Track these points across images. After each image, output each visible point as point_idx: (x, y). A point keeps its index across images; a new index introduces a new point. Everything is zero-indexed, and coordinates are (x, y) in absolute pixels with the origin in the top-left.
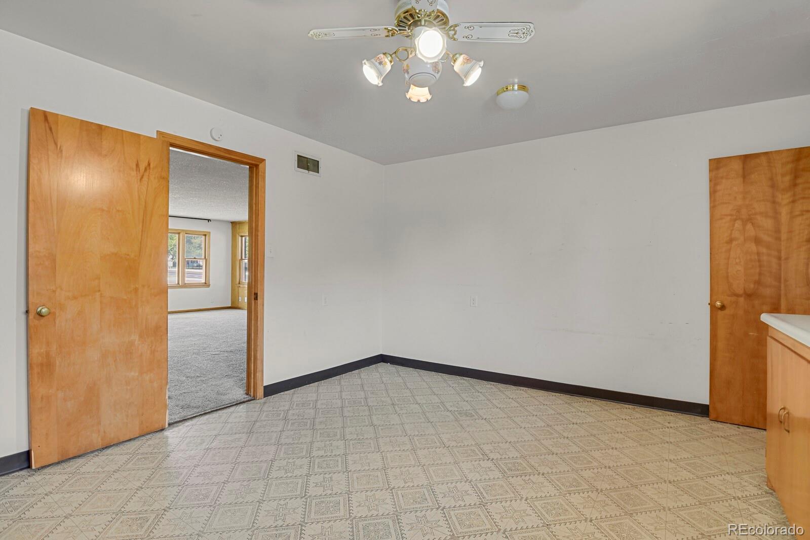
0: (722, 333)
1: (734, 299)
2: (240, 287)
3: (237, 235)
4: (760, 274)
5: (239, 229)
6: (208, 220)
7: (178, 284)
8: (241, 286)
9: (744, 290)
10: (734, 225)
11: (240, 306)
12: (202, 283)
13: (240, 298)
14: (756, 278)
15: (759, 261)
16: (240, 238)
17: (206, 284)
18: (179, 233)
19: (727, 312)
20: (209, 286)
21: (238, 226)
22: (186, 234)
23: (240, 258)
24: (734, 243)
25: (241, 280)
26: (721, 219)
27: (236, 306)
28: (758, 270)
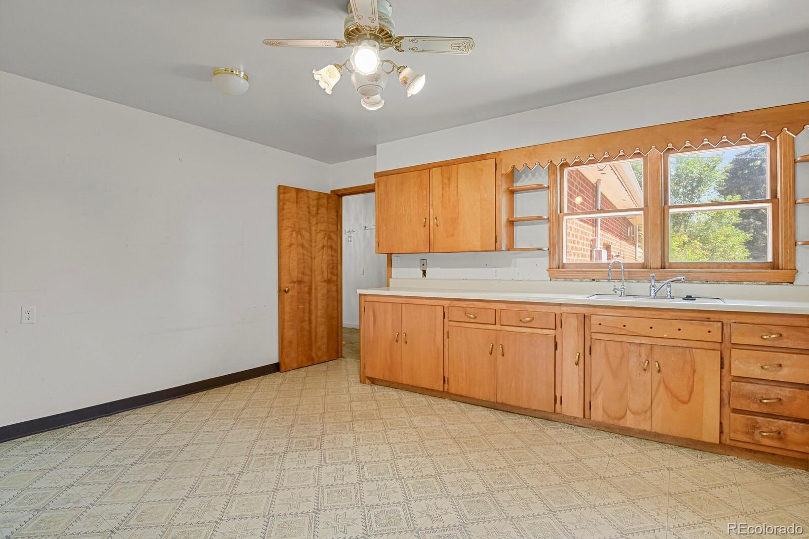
0: (287, 309)
1: (292, 285)
4: (304, 267)
9: (297, 278)
10: (292, 234)
14: (302, 270)
15: (304, 259)
19: (290, 293)
24: (293, 247)
26: (286, 229)
28: (303, 265)
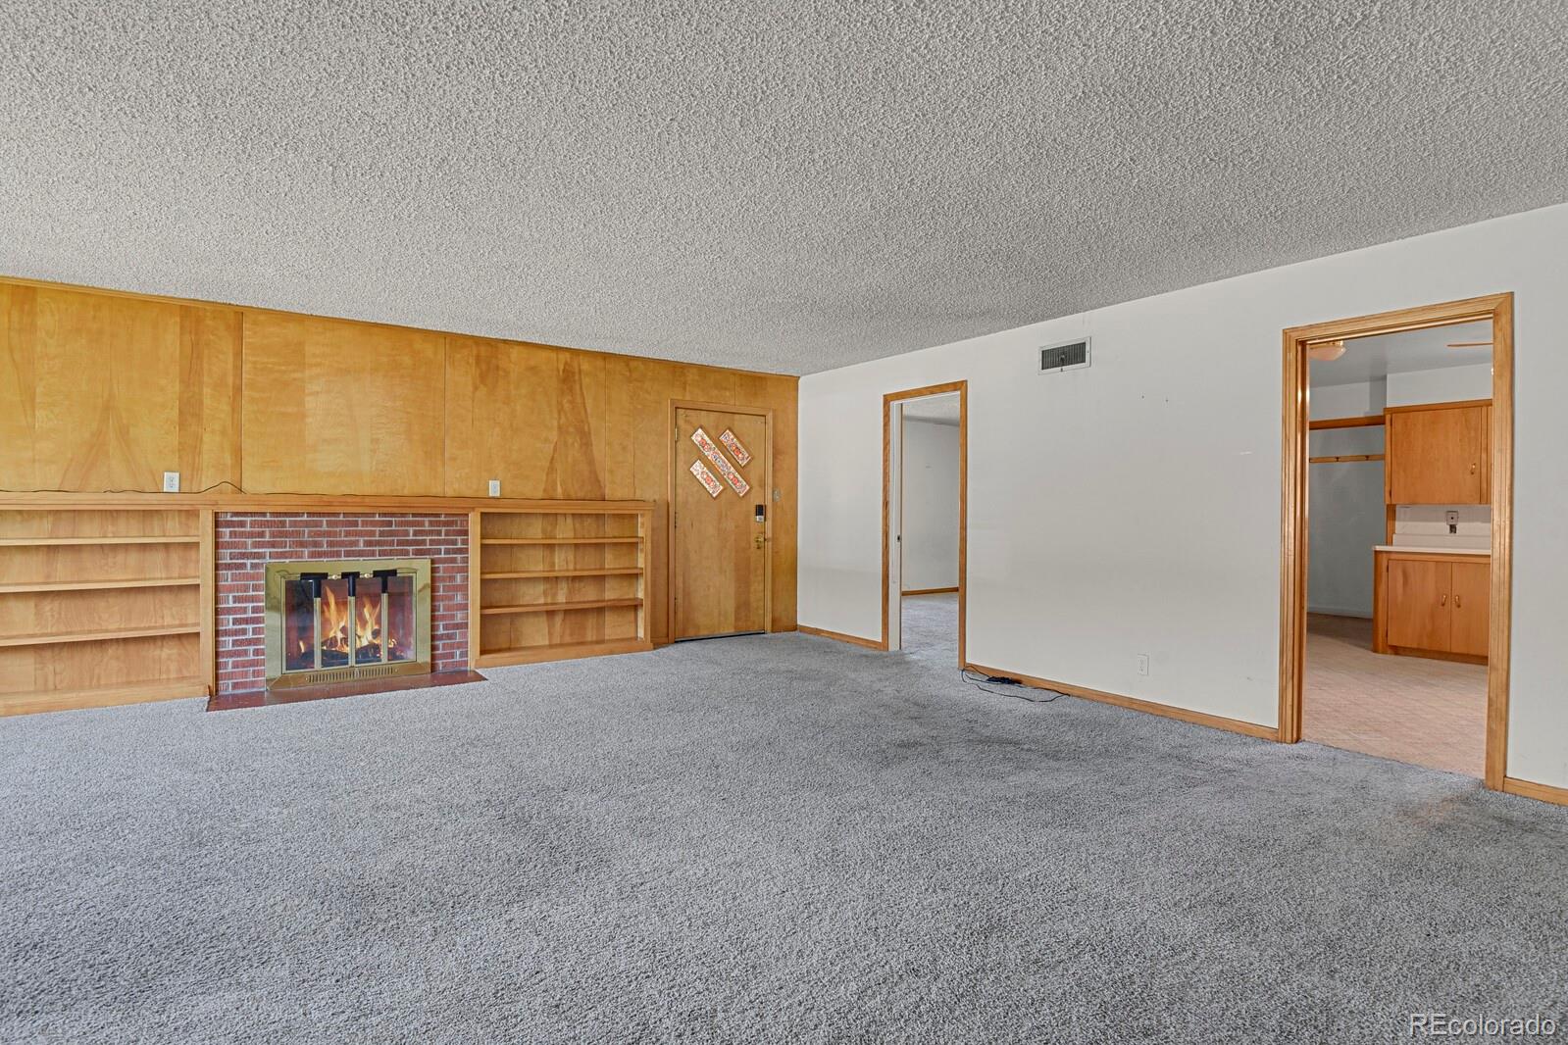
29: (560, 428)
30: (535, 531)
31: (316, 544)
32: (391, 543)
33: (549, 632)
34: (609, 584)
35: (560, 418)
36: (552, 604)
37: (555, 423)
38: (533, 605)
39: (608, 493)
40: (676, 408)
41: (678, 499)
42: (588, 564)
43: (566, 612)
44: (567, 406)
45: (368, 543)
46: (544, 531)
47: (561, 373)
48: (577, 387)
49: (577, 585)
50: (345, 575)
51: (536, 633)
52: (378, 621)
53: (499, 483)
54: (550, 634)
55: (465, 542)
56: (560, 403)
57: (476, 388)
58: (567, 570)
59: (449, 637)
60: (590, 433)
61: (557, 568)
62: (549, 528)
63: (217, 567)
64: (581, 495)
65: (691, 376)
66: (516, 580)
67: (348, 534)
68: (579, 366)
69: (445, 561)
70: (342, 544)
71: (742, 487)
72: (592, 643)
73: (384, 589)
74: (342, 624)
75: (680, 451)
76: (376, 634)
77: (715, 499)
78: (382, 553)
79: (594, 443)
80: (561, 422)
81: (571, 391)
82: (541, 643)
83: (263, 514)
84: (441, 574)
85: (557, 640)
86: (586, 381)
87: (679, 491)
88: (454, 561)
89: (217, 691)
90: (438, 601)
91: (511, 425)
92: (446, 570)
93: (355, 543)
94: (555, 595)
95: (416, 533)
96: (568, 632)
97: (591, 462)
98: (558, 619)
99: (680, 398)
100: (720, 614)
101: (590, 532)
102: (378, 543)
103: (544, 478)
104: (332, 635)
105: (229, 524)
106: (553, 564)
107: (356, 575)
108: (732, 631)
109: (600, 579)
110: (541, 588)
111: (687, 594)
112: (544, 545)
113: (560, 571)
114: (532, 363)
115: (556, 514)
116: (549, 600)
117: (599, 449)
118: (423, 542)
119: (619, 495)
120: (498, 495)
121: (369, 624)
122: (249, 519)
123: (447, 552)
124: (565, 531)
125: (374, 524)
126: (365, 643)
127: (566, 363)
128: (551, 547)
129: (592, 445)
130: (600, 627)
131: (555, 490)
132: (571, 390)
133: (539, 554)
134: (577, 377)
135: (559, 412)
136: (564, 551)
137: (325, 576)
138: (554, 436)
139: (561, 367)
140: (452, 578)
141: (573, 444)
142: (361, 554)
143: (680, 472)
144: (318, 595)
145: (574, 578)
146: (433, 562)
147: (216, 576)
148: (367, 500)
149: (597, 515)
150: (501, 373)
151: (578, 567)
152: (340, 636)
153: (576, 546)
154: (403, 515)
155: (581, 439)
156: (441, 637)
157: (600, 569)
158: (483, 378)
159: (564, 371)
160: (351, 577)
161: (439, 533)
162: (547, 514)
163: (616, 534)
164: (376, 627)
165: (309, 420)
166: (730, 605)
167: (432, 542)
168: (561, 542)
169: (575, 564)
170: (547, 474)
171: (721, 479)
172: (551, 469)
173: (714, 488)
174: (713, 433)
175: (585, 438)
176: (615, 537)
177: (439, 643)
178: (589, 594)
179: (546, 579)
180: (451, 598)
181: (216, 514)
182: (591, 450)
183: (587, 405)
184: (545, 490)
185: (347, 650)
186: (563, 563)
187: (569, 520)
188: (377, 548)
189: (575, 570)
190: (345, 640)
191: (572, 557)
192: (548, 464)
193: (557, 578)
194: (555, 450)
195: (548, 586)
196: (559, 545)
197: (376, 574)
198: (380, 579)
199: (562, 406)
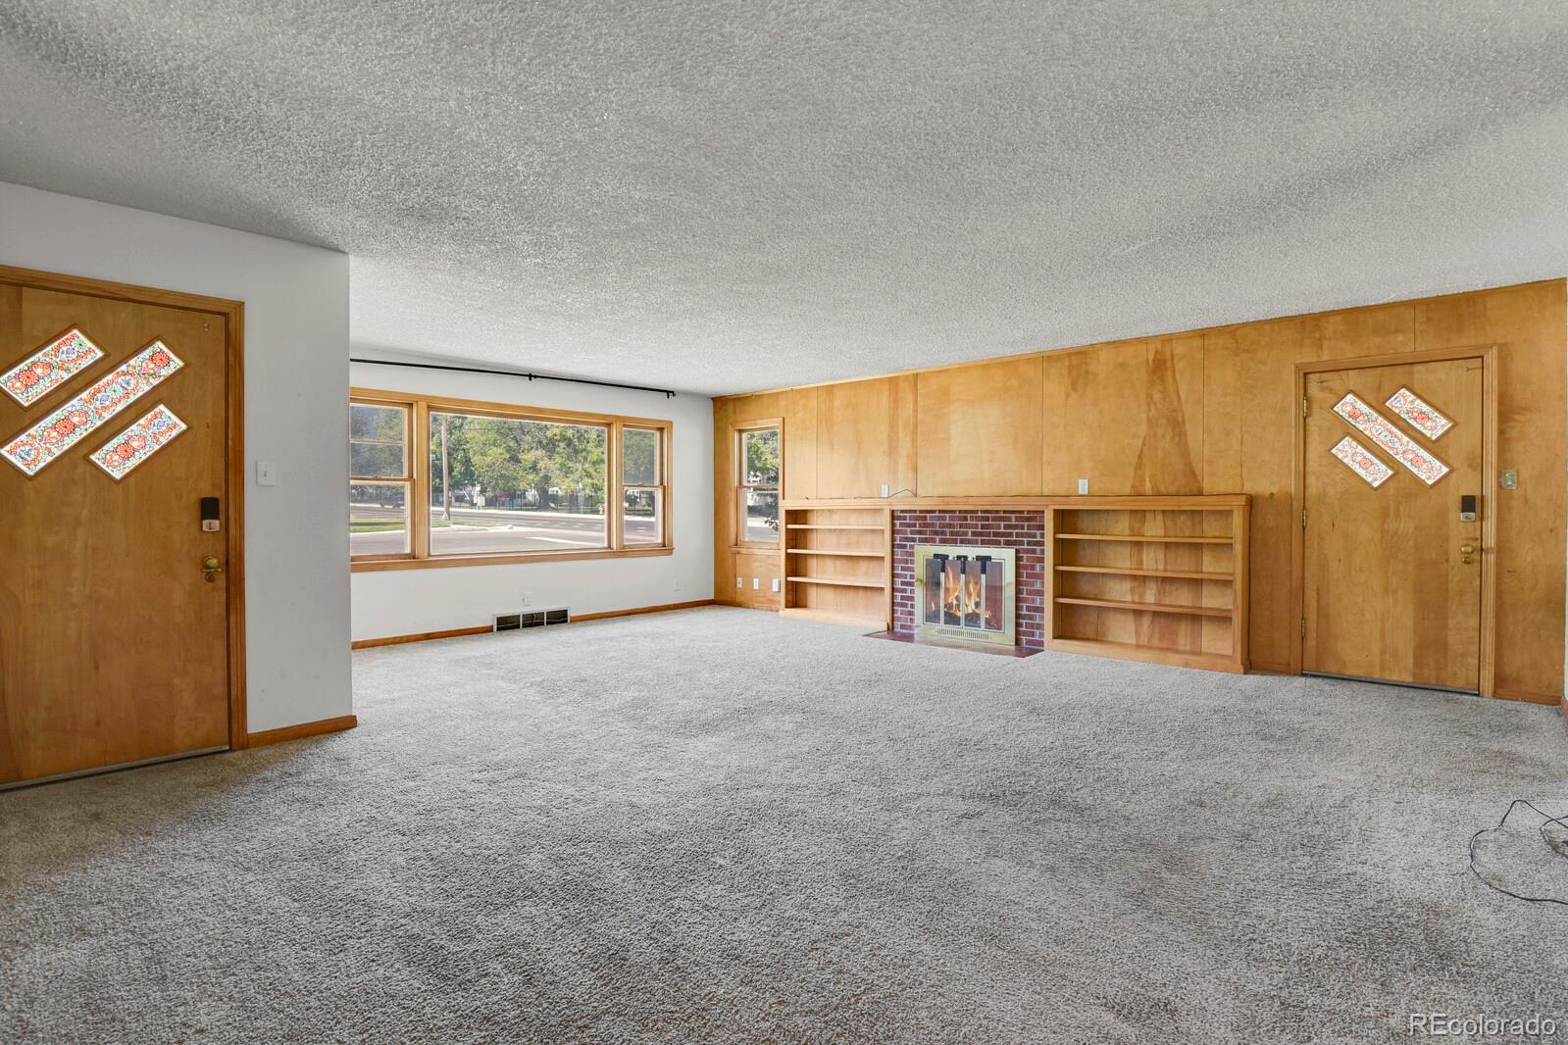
2: (739, 553)
3: (730, 427)
5: (735, 413)
6: (668, 392)
7: (610, 547)
8: (743, 551)
11: (739, 598)
12: (658, 545)
13: (739, 580)
16: (736, 435)
17: (666, 548)
18: (609, 425)
20: (670, 551)
21: (730, 407)
22: (624, 426)
23: (736, 484)
25: (740, 537)
27: (729, 599)
29: (1149, 421)
30: (1122, 529)
31: (943, 533)
32: (989, 534)
33: (1136, 632)
34: (1206, 590)
35: (1149, 410)
36: (1140, 603)
37: (1144, 416)
38: (1120, 602)
39: (1207, 487)
40: (1305, 374)
41: (1309, 491)
42: (1183, 566)
43: (1155, 613)
44: (1157, 397)
45: (974, 534)
46: (1132, 528)
47: (1151, 362)
48: (1170, 374)
49: (1167, 587)
50: (959, 557)
51: (1123, 629)
52: (979, 595)
53: (1086, 481)
54: (1137, 633)
55: (1042, 535)
56: (1149, 396)
57: (1068, 396)
58: (1157, 570)
59: (1031, 617)
60: (1184, 422)
61: (1145, 567)
62: (1137, 525)
63: (893, 546)
64: (1173, 490)
65: (1331, 327)
66: (1103, 575)
67: (961, 526)
68: (1172, 351)
69: (1027, 551)
70: (957, 533)
71: (1430, 470)
72: (1184, 652)
73: (984, 571)
74: (956, 594)
75: (1313, 429)
76: (977, 605)
77: (1376, 489)
78: (983, 542)
79: (1188, 432)
80: (1151, 415)
81: (1163, 381)
82: (1127, 641)
83: (915, 511)
84: (1024, 562)
85: (1144, 641)
86: (1180, 365)
87: (1311, 480)
88: (1034, 551)
89: (893, 629)
90: (1022, 585)
91: (1100, 426)
92: (1028, 559)
93: (966, 534)
94: (1142, 595)
95: (1006, 527)
96: (1156, 635)
97: (1185, 454)
98: (1146, 621)
99: (1314, 359)
100: (1383, 652)
101: (1183, 531)
102: (981, 534)
103: (1132, 474)
104: (950, 601)
105: (899, 518)
106: (1141, 563)
107: (966, 557)
108: (1408, 679)
109: (1196, 583)
110: (1127, 585)
111: (1323, 615)
112: (1131, 542)
113: (1148, 570)
114: (1120, 360)
115: (1145, 511)
116: (1137, 599)
117: (1194, 437)
118: (1011, 535)
119: (1221, 488)
120: (1086, 492)
121: (973, 598)
122: (908, 515)
123: (1029, 543)
124: (1154, 529)
125: (977, 519)
126: (970, 611)
127: (1156, 352)
128: (1139, 544)
129: (1186, 434)
130: (1197, 636)
131: (1143, 486)
132: (1162, 379)
133: (1126, 551)
134: (1169, 364)
135: (1148, 405)
136: (1153, 549)
137: (947, 556)
138: (1143, 430)
139: (1151, 357)
140: (1033, 567)
141: (1164, 436)
142: (969, 542)
143: (1312, 454)
144: (943, 570)
145: (1164, 579)
146: (1017, 551)
147: (893, 552)
148: (970, 499)
149: (1193, 512)
150: (1091, 377)
151: (1169, 567)
152: (955, 602)
153: (1167, 545)
154: (997, 512)
155: (1173, 430)
156: (1024, 617)
157: (1197, 572)
158: (1074, 386)
159: (1154, 360)
160: (962, 559)
161: (1022, 527)
162: (1134, 511)
163: (1217, 534)
164: (977, 600)
165: (952, 442)
166: (1404, 641)
167: (1018, 535)
168: (1150, 540)
169: (1166, 563)
170: (1135, 469)
171: (1387, 460)
172: (1140, 465)
173: (1377, 474)
174: (1371, 398)
175: (1177, 426)
176: (1215, 537)
177: (1024, 622)
178: (1183, 599)
179: (1134, 577)
180: (1032, 584)
181: (893, 511)
182: (1186, 440)
183: (1181, 393)
184: (1133, 487)
185: (959, 614)
186: (1153, 562)
187: (1159, 517)
188: (980, 538)
189: (1165, 570)
190: (958, 606)
191: (1162, 556)
192: (1136, 459)
193: (1144, 576)
194: (1144, 445)
195: (1136, 584)
196: (1148, 543)
197: (978, 558)
198: (980, 562)
199: (1152, 398)
